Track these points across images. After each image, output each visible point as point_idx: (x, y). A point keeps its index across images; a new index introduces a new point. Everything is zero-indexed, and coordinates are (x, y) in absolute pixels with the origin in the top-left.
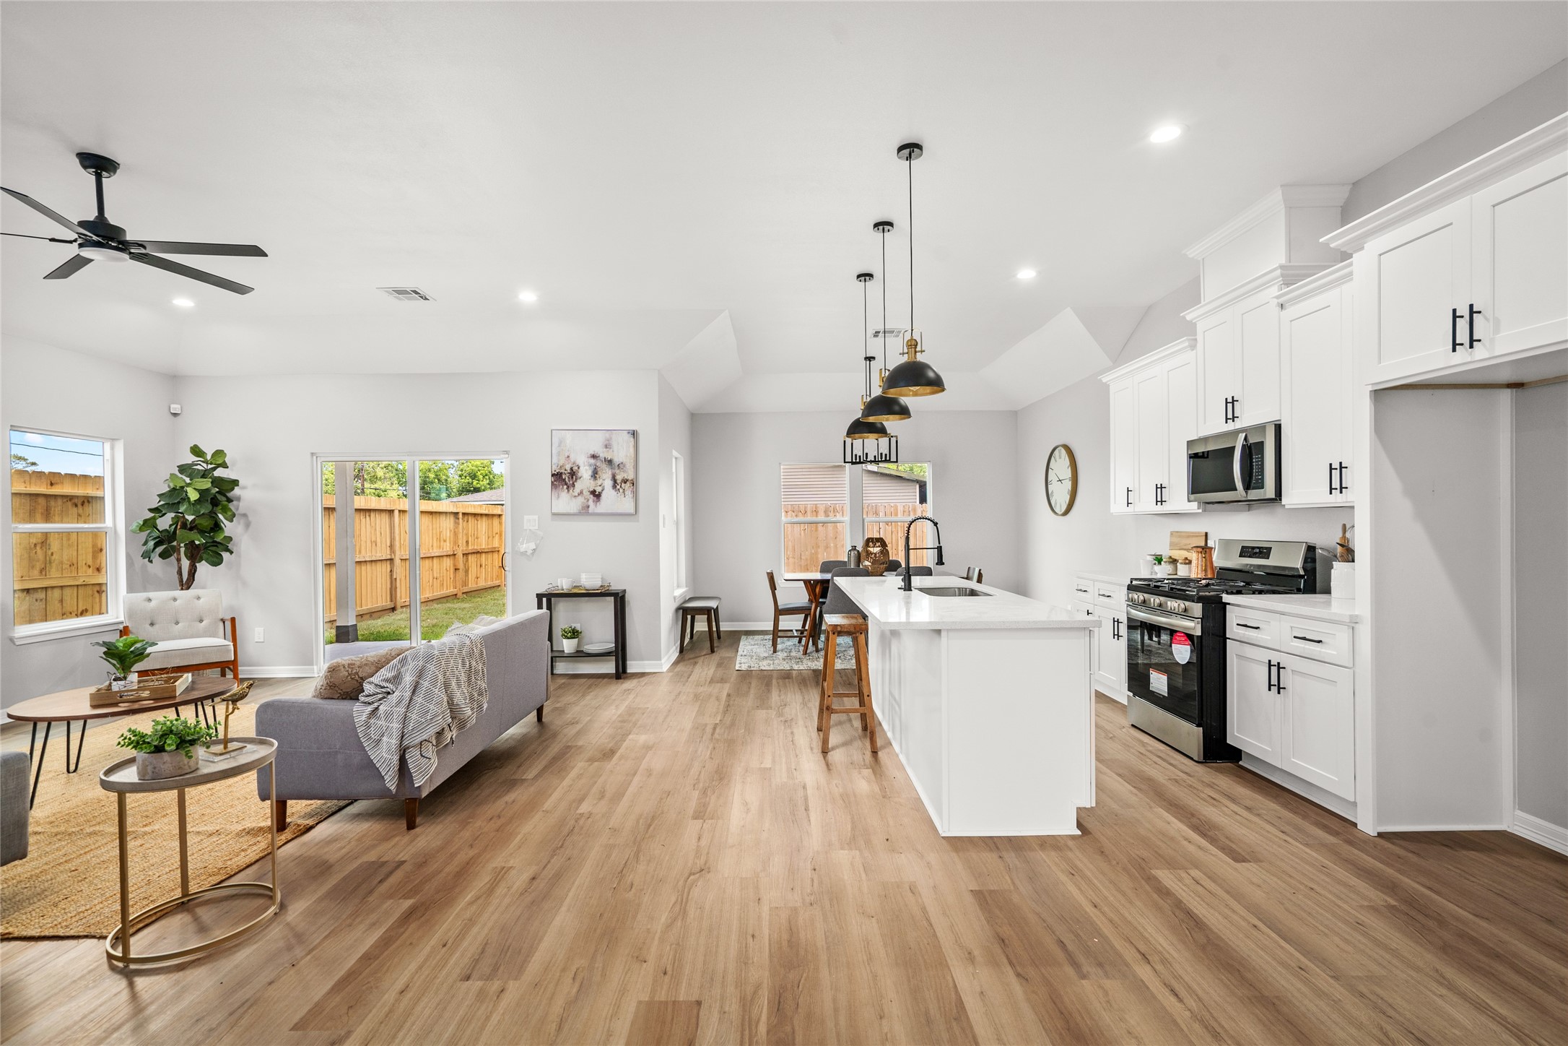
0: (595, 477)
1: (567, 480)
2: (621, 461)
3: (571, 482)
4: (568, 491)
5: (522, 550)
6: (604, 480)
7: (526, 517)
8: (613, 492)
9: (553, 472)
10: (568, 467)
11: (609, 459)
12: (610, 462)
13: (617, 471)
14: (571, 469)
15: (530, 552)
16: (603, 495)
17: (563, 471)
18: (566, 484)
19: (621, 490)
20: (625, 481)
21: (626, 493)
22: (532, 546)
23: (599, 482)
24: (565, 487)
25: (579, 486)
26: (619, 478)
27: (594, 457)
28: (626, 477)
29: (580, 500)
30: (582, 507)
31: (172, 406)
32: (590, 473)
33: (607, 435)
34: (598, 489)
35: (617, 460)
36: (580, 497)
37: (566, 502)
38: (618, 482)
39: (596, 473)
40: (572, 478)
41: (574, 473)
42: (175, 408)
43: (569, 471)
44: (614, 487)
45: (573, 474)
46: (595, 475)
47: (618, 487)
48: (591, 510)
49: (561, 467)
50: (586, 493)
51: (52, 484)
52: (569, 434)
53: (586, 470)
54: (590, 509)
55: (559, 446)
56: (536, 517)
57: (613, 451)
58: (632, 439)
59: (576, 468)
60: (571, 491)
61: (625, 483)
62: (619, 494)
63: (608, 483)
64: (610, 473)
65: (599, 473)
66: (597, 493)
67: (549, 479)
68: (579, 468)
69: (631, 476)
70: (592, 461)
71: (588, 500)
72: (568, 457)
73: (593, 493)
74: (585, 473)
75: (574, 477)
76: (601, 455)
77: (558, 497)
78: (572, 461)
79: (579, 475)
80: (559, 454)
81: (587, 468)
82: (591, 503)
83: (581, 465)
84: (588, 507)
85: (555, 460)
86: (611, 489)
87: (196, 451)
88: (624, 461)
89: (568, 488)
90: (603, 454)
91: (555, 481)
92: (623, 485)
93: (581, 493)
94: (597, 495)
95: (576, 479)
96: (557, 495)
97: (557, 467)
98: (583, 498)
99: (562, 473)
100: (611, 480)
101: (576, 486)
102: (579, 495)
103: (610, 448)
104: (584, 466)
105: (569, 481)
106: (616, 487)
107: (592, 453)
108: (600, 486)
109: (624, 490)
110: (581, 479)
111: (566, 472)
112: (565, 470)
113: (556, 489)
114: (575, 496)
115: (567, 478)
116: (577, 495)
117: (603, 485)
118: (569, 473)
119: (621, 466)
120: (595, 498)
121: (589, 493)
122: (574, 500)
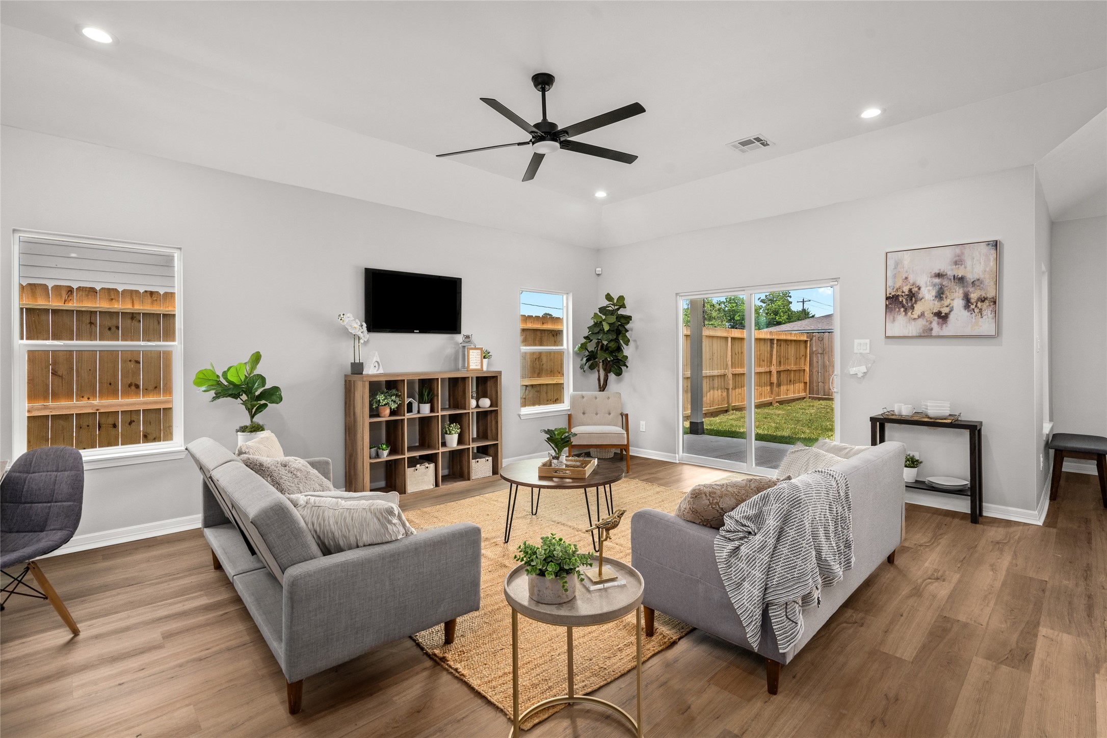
0: (941, 297)
1: (904, 303)
2: (976, 277)
3: (910, 304)
4: (906, 314)
5: (852, 373)
6: (953, 300)
7: (856, 341)
8: (966, 313)
9: (888, 295)
10: (906, 289)
11: (960, 276)
12: (961, 280)
13: (971, 289)
14: (910, 290)
15: (860, 375)
16: (952, 317)
17: (900, 293)
18: (903, 306)
19: (977, 310)
20: (983, 300)
21: (984, 313)
22: (863, 369)
23: (946, 302)
24: (902, 309)
25: (919, 308)
26: (974, 296)
27: (939, 275)
28: (984, 295)
29: (921, 323)
30: (923, 330)
31: (597, 269)
32: (934, 293)
33: (958, 250)
34: (945, 310)
35: (970, 277)
36: (920, 320)
37: (901, 324)
38: (972, 301)
39: (943, 294)
40: (911, 300)
41: (914, 294)
42: (599, 270)
43: (907, 293)
44: (967, 307)
45: (912, 296)
46: (940, 295)
47: (973, 307)
48: (934, 333)
49: (897, 290)
50: (928, 315)
51: (543, 323)
52: (907, 255)
53: (929, 291)
54: (933, 331)
55: (895, 268)
56: (868, 341)
57: (965, 268)
58: (993, 252)
59: (916, 289)
60: (909, 314)
62: (974, 315)
63: (958, 303)
64: (961, 292)
65: (947, 293)
66: (943, 314)
67: (883, 302)
68: (919, 289)
69: (991, 294)
70: (937, 280)
71: (931, 323)
72: (906, 278)
73: (938, 314)
74: (928, 294)
75: (913, 299)
76: (949, 273)
77: (894, 320)
78: (911, 282)
79: (920, 296)
80: (895, 276)
81: (931, 288)
82: (935, 325)
83: (922, 284)
84: (931, 329)
85: (890, 283)
86: (962, 309)
87: (609, 297)
88: (982, 277)
89: (906, 311)
90: (951, 271)
91: (890, 304)
92: (979, 304)
93: (922, 315)
94: (943, 317)
95: (916, 301)
96: (892, 318)
97: (893, 289)
98: (925, 320)
99: (898, 295)
100: (963, 299)
101: (915, 308)
102: (919, 317)
103: (962, 265)
104: (926, 287)
105: (907, 303)
106: (969, 307)
107: (937, 272)
108: (947, 306)
109: (981, 309)
110: (923, 300)
111: (903, 294)
112: (903, 292)
113: (891, 312)
114: (914, 319)
115: (904, 300)
116: (917, 317)
117: (951, 306)
118: (907, 295)
119: (977, 283)
120: (941, 320)
121: (932, 315)
122: (913, 323)
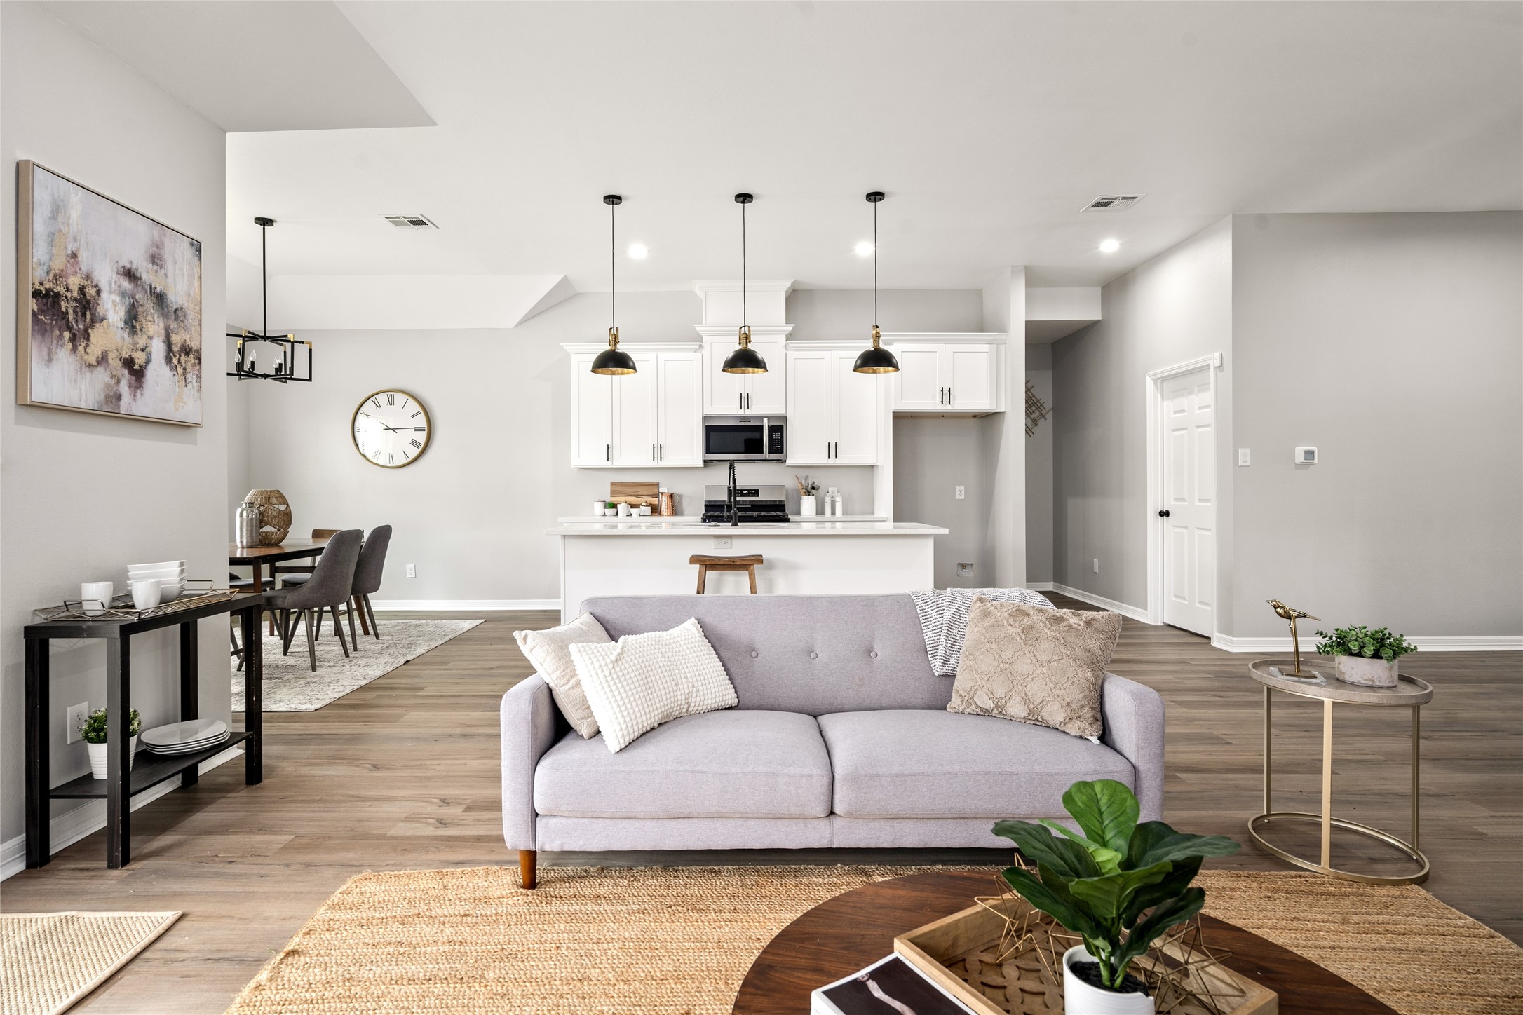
0: (133, 327)
1: (71, 316)
2: (179, 301)
3: (81, 326)
4: (75, 348)
6: (150, 337)
8: (166, 371)
9: (37, 286)
10: (74, 282)
11: (158, 290)
12: (160, 299)
13: (173, 325)
14: (82, 290)
16: (149, 375)
17: (60, 289)
18: (69, 328)
19: (180, 370)
20: (186, 351)
21: (188, 378)
23: (142, 341)
24: (67, 335)
25: (98, 340)
26: (177, 339)
27: (129, 274)
28: (187, 341)
29: (101, 377)
30: (107, 396)
32: (122, 312)
33: (155, 232)
34: (140, 358)
35: (172, 298)
36: (100, 369)
37: (65, 373)
38: (175, 349)
39: (135, 318)
40: (84, 315)
41: (88, 302)
43: (75, 294)
44: (169, 359)
45: (86, 304)
46: (132, 320)
47: (175, 361)
48: (123, 407)
49: (56, 278)
50: (114, 362)
52: (75, 196)
53: (114, 304)
54: (122, 403)
55: (53, 217)
57: (166, 275)
58: (197, 262)
59: (93, 292)
60: (81, 349)
61: (187, 354)
62: (177, 378)
63: (158, 348)
64: (162, 325)
65: (141, 318)
66: (137, 367)
68: (99, 292)
69: (194, 343)
70: (127, 285)
71: (118, 382)
72: (74, 256)
73: (129, 363)
74: (112, 308)
75: (88, 313)
76: (144, 276)
77: (50, 360)
78: (84, 269)
79: (100, 311)
80: (51, 239)
81: (117, 299)
82: (124, 388)
83: (104, 286)
84: (119, 398)
85: (39, 251)
86: (163, 362)
88: (186, 305)
89: (73, 339)
90: (146, 273)
91: (42, 312)
92: (183, 358)
93: (103, 360)
94: (137, 373)
95: (93, 321)
96: (45, 351)
97: (48, 273)
98: (108, 372)
99: (58, 295)
100: (164, 342)
101: (92, 338)
102: (99, 363)
103: (161, 267)
104: (111, 293)
105: (77, 322)
106: (171, 359)
107: (128, 266)
108: (143, 350)
109: (185, 369)
110: (105, 322)
111: (69, 295)
112: (68, 290)
113: (43, 335)
114: (90, 365)
115: (70, 311)
116: (94, 362)
117: (148, 350)
118: (76, 300)
119: (179, 313)
120: (133, 378)
121: (120, 364)
122: (88, 374)
